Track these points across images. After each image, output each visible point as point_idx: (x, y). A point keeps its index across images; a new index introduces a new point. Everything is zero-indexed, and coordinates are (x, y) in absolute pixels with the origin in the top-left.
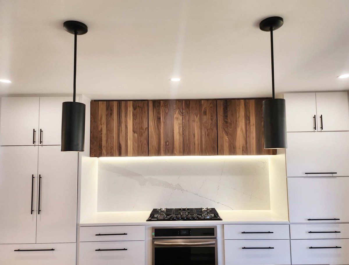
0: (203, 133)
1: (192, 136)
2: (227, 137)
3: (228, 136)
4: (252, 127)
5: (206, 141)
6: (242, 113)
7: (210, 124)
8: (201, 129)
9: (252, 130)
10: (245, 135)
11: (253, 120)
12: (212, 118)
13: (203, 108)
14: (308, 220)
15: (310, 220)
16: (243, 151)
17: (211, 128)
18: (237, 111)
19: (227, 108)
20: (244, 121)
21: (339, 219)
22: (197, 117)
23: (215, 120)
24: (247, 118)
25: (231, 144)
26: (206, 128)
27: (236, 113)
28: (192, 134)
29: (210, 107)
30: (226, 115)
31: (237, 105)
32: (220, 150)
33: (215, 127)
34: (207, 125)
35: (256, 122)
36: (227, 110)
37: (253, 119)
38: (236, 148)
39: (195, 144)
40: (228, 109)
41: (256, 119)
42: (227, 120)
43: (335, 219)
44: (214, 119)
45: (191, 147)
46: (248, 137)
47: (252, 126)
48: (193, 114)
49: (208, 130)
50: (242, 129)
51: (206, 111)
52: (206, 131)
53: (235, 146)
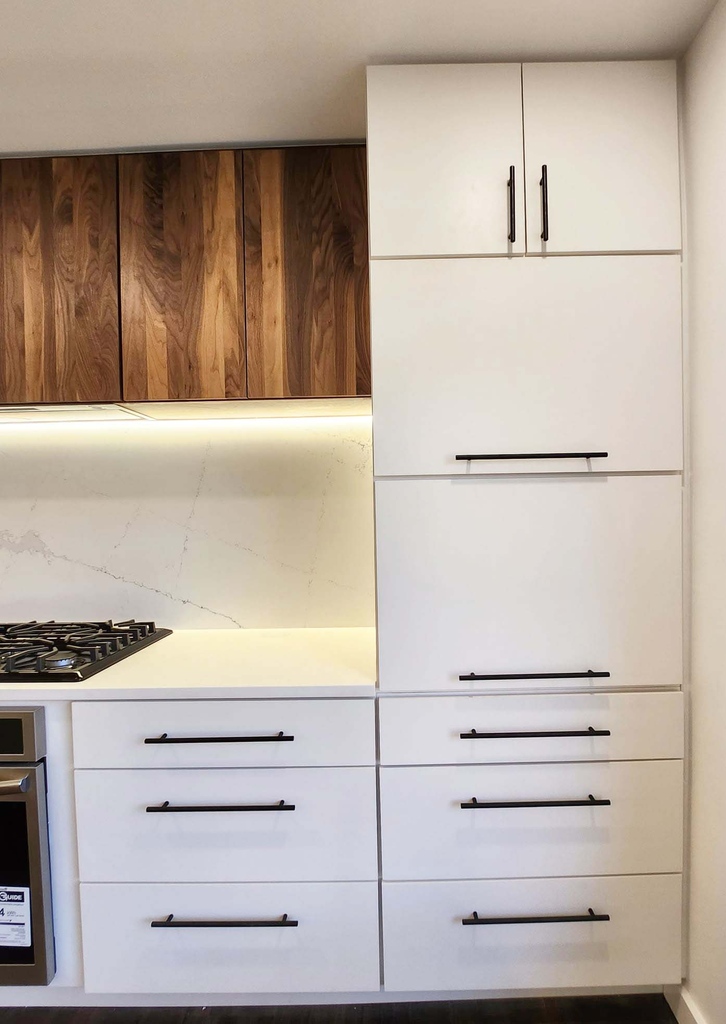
0: (58, 305)
1: (12, 314)
2: (160, 317)
3: (163, 313)
4: (267, 272)
5: (69, 339)
6: (225, 211)
7: (87, 264)
8: (49, 287)
9: (267, 286)
10: (238, 310)
11: (273, 241)
12: (95, 234)
13: (59, 194)
14: (462, 678)
15: (472, 677)
16: (230, 380)
17: (92, 279)
18: (205, 203)
19: (161, 191)
20: (232, 244)
21: (607, 675)
22: (31, 234)
23: (111, 243)
24: (247, 232)
25: (178, 349)
26: (72, 282)
27: (201, 209)
28: (10, 308)
29: (86, 189)
30: (158, 219)
31: (206, 177)
32: (131, 377)
33: (109, 274)
34: (76, 268)
35: (287, 249)
36: (160, 197)
37: (274, 236)
38: (198, 369)
39: (22, 352)
40: (166, 195)
41: (287, 235)
42: (160, 244)
43: (590, 674)
44: (106, 241)
45: (7, 364)
46: (253, 317)
47: (269, 266)
48: (15, 222)
49: (77, 289)
50: (224, 284)
51: (72, 205)
52: (72, 294)
53: (196, 358)
